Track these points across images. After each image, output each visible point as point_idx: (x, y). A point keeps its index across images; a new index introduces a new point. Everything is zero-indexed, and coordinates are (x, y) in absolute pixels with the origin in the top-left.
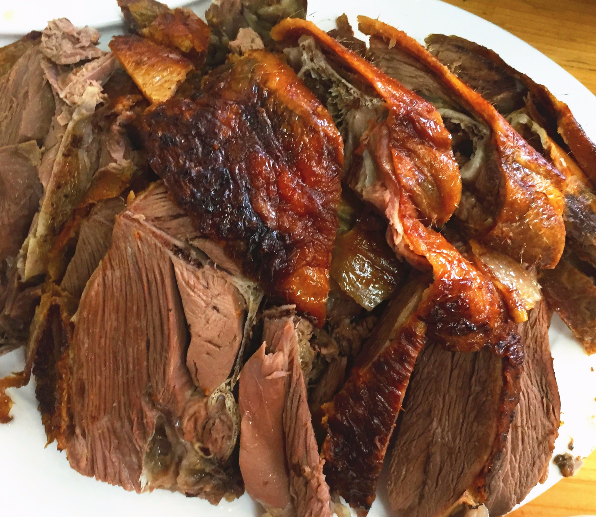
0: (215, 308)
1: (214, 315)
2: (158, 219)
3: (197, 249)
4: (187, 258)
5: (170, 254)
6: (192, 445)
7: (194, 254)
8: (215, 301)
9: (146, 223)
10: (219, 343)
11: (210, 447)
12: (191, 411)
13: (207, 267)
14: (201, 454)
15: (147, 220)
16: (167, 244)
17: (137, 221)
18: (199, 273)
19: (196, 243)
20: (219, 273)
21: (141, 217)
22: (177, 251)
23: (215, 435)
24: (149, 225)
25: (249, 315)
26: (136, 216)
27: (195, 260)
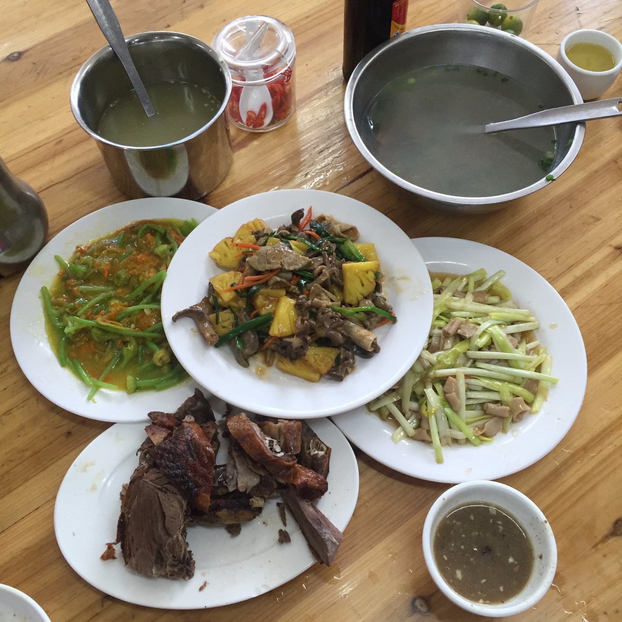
0: (172, 506)
1: (172, 508)
2: (152, 480)
3: (165, 488)
4: (162, 491)
5: (157, 490)
6: (170, 555)
7: (164, 489)
8: (172, 504)
9: (149, 482)
10: (174, 517)
11: (175, 555)
12: (168, 543)
13: (168, 493)
14: (173, 558)
15: (149, 481)
16: (156, 487)
17: (146, 482)
18: (166, 495)
19: (165, 486)
20: (172, 495)
21: (148, 480)
22: (159, 489)
23: (176, 550)
24: (150, 483)
25: (184, 507)
26: (146, 480)
27: (165, 491)
